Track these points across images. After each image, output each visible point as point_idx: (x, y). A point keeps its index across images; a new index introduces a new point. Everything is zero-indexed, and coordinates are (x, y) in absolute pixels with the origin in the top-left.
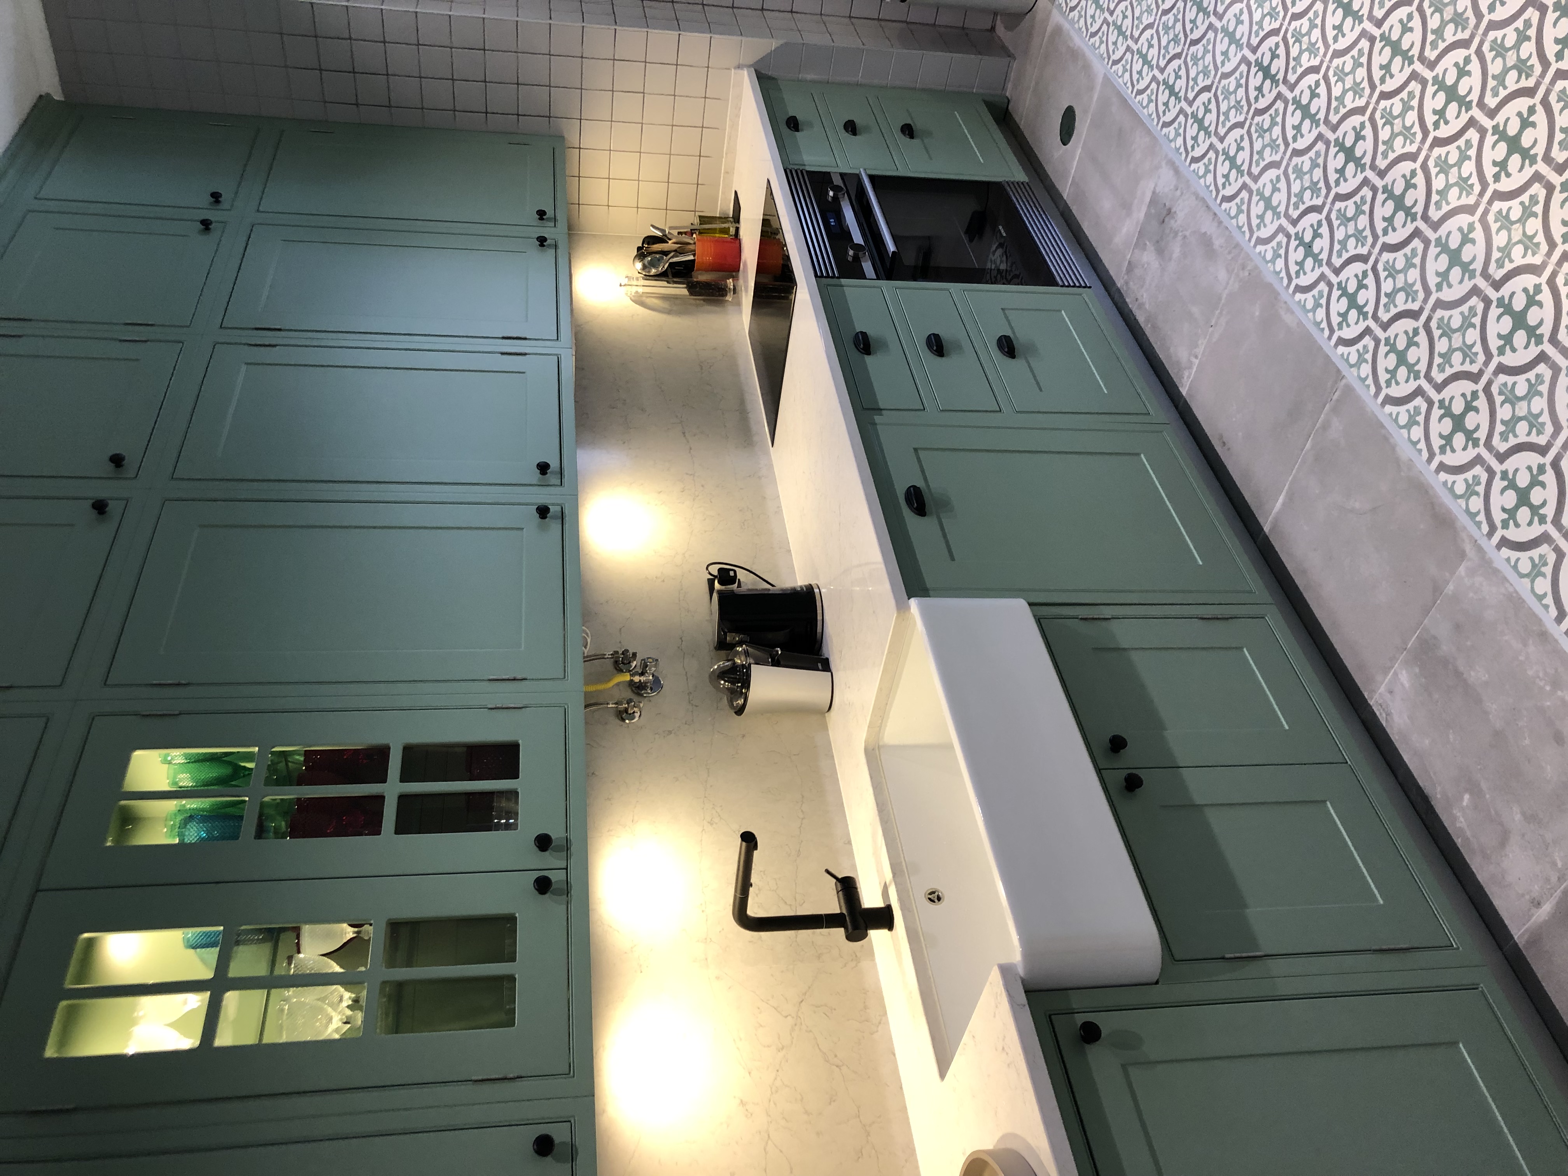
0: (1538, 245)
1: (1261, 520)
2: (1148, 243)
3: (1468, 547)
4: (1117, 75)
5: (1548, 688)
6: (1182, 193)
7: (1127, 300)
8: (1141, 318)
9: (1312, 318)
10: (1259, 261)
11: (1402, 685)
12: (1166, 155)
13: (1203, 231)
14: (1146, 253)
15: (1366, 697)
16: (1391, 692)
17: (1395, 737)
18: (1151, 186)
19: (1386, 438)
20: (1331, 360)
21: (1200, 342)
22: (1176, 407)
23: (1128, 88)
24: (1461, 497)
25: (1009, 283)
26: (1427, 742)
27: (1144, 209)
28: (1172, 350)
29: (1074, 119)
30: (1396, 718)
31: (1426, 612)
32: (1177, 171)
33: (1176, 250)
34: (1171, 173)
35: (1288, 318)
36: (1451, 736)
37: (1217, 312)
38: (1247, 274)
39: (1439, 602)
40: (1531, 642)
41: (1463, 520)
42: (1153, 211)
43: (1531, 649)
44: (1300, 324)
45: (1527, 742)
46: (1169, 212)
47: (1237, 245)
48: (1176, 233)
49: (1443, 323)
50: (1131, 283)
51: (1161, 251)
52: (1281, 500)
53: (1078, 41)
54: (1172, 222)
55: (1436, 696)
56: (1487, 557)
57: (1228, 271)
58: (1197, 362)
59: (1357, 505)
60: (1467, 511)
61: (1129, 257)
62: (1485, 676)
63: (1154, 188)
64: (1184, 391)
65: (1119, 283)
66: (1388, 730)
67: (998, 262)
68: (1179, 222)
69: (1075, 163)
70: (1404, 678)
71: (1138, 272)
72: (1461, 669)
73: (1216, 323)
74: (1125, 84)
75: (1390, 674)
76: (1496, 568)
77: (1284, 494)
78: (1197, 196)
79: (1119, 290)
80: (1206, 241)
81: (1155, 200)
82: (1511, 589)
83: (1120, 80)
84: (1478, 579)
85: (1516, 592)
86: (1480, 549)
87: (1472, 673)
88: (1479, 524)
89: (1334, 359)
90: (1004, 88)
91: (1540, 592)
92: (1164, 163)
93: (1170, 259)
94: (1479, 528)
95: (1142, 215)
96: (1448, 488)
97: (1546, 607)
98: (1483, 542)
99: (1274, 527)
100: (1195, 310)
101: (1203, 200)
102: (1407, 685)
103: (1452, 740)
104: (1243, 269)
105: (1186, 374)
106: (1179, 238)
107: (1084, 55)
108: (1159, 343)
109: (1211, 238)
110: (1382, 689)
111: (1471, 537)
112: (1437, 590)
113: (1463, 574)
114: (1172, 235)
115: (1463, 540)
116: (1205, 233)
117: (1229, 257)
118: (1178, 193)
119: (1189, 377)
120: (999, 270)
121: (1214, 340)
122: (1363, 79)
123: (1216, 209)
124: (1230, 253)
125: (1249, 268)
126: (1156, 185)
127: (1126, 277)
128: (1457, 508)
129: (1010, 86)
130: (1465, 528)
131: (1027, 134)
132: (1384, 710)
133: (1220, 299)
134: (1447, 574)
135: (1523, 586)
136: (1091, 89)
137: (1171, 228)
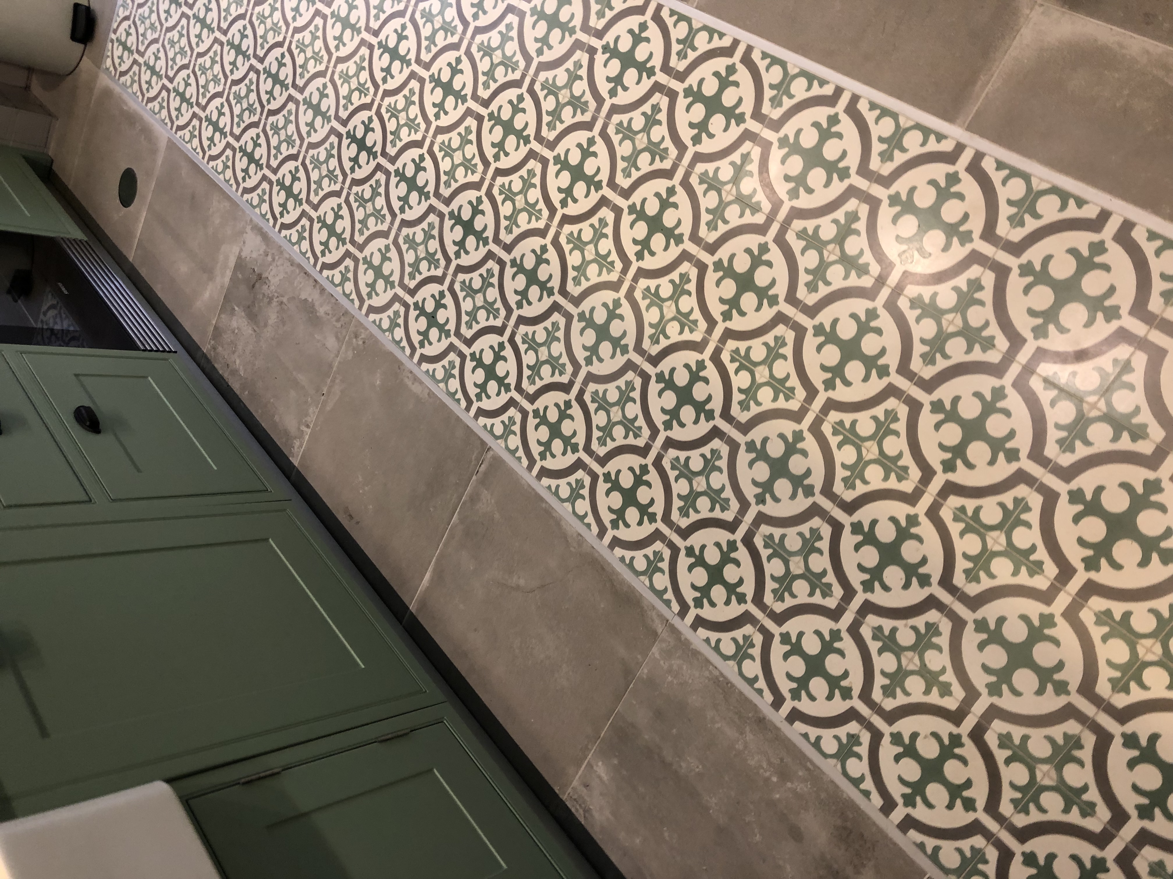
0: (695, 322)
1: (406, 599)
2: (236, 308)
3: (659, 628)
4: (184, 140)
5: (775, 779)
6: (274, 260)
7: (216, 365)
8: (236, 386)
9: (445, 389)
10: (374, 330)
11: (599, 777)
12: (251, 220)
13: (303, 296)
14: (235, 318)
15: (557, 791)
16: (586, 786)
17: (597, 836)
18: (236, 250)
19: (548, 513)
20: (472, 431)
21: (311, 410)
22: (288, 478)
23: (198, 153)
24: (643, 573)
25: (67, 345)
26: (638, 841)
27: (229, 274)
28: (277, 418)
29: (136, 182)
30: (596, 815)
31: (618, 698)
32: (265, 237)
33: (272, 316)
34: (259, 239)
35: (416, 388)
36: (666, 834)
37: (329, 381)
38: (361, 343)
39: (632, 686)
40: (748, 729)
41: (650, 597)
42: (240, 276)
43: (749, 736)
44: (431, 394)
45: (758, 838)
46: (260, 277)
47: (346, 313)
48: (271, 299)
49: (599, 397)
50: (220, 349)
51: (252, 316)
52: (427, 576)
53: (135, 105)
54: (265, 287)
55: (641, 789)
56: (683, 639)
57: (337, 338)
58: (309, 431)
59: (522, 582)
60: (652, 587)
61: (214, 322)
62: (698, 767)
63: (240, 253)
64: (296, 462)
65: (205, 349)
66: (588, 828)
67: (51, 321)
68: (272, 288)
69: (141, 225)
70: (601, 769)
71: (227, 337)
72: (669, 758)
73: (329, 392)
74: (195, 150)
75: (583, 766)
76: (696, 650)
77: (430, 569)
78: (292, 263)
79: (204, 355)
80: (308, 308)
81: (240, 264)
82: (716, 673)
83: (189, 146)
84: (676, 663)
85: (722, 674)
86: (674, 630)
87: (683, 765)
88: (668, 603)
89: (475, 430)
90: (46, 145)
91: (750, 675)
92: (248, 228)
93: (266, 325)
94: (669, 607)
95: (227, 280)
96: (626, 564)
97: (760, 692)
98: (676, 622)
99: (423, 604)
100: (302, 378)
101: (299, 266)
102: (605, 778)
103: (667, 838)
104: (356, 337)
105: (297, 443)
106: (274, 303)
107: (141, 119)
108: (260, 411)
109: (313, 305)
110: (575, 783)
111: (661, 616)
112: (628, 673)
113: (657, 656)
114: (266, 300)
115: (653, 621)
116: (306, 300)
117: (339, 325)
118: (269, 258)
119: (301, 446)
120: (52, 330)
121: (328, 408)
122: (474, 155)
123: (317, 277)
124: (338, 320)
125: (363, 336)
126: (241, 250)
127: (212, 342)
128: (640, 584)
129: (52, 145)
130: (654, 607)
131: (78, 194)
132: (580, 805)
133: (331, 366)
134: (639, 657)
135: (729, 669)
136: (154, 151)
137: (264, 294)
